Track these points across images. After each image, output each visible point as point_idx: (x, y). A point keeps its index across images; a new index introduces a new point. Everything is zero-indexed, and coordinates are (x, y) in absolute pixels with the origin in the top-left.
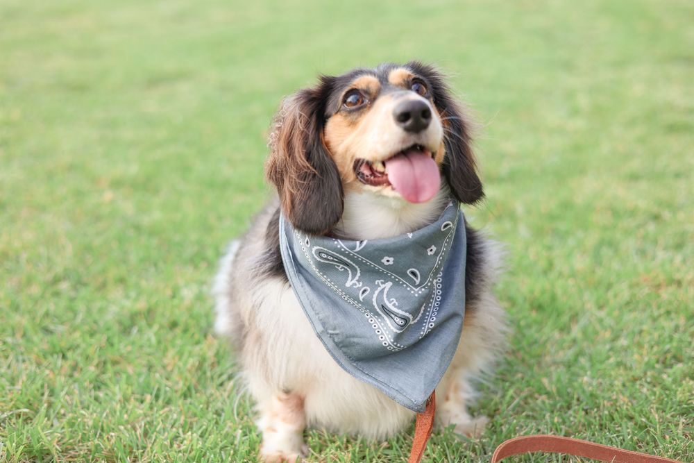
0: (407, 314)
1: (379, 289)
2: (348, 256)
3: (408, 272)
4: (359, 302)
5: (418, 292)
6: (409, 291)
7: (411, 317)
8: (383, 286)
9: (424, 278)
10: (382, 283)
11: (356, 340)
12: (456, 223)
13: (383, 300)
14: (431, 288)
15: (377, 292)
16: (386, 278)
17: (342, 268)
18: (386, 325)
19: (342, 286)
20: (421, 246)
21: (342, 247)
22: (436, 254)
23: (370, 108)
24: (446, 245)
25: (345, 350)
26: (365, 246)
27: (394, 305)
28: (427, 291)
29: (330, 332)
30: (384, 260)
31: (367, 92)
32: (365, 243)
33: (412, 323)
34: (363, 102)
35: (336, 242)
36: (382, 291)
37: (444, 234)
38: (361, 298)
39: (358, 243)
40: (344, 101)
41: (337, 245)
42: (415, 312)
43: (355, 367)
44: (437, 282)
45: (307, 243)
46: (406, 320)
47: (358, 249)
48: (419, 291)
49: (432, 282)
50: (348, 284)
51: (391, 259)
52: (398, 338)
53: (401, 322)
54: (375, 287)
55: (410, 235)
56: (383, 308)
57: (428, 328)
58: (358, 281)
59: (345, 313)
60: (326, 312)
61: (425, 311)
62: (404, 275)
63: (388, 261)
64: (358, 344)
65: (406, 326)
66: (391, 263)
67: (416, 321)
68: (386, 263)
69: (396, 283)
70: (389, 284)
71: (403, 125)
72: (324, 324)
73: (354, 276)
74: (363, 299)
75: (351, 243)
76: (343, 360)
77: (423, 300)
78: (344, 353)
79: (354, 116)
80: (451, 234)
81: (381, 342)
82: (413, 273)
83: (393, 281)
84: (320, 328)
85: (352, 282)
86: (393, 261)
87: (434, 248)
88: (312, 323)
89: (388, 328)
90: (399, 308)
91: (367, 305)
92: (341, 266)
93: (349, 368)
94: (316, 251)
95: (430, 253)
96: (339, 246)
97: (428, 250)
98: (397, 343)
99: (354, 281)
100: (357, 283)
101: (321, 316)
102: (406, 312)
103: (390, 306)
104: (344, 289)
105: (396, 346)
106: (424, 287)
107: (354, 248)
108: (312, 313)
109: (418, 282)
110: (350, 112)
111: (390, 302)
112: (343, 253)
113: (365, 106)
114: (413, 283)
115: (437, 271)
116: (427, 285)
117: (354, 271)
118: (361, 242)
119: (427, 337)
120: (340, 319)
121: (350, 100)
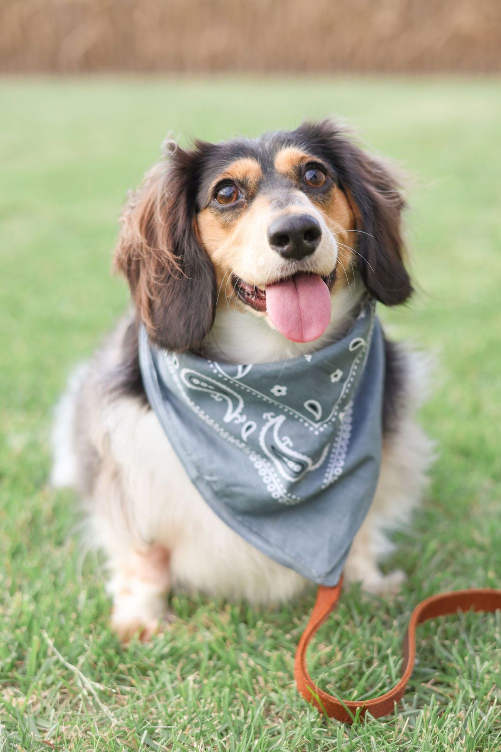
0: (304, 458)
1: (268, 425)
2: (227, 383)
3: (306, 405)
4: (242, 441)
5: (318, 429)
6: (308, 428)
7: (309, 461)
8: (272, 421)
9: (326, 412)
10: (272, 417)
11: (238, 490)
12: (369, 339)
13: (272, 439)
14: (336, 426)
15: (265, 429)
16: (277, 412)
17: (220, 397)
18: (276, 471)
19: (219, 420)
20: (322, 370)
21: (219, 373)
22: (343, 380)
23: (247, 208)
24: (355, 369)
25: (226, 500)
26: (250, 373)
27: (288, 446)
28: (331, 429)
29: (207, 478)
30: (275, 390)
31: (243, 184)
32: (249, 369)
33: (311, 468)
34: (237, 198)
35: (211, 366)
36: (271, 428)
37: (353, 355)
38: (245, 436)
39: (240, 368)
40: (215, 195)
41: (212, 369)
42: (315, 455)
43: (241, 523)
44: (344, 417)
45: (175, 363)
46: (303, 465)
47: (240, 375)
48: (319, 427)
49: (337, 417)
50: (228, 418)
51: (284, 389)
52: (292, 488)
53: (297, 468)
54: (262, 422)
55: (309, 358)
56: (274, 450)
57: (334, 475)
58: (241, 414)
59: (225, 455)
60: (201, 453)
61: (330, 452)
62: (301, 409)
63: (279, 391)
64: (241, 495)
65: (303, 474)
66: (284, 393)
67: (317, 465)
68: (277, 394)
69: (290, 418)
70: (281, 419)
71: (280, 249)
72: (198, 468)
73: (235, 407)
74: (248, 438)
75: (231, 368)
76: (224, 513)
77: (325, 439)
78: (227, 505)
79: (227, 216)
80: (363, 354)
81: (270, 494)
82: (313, 407)
83: (287, 414)
84: (194, 473)
85: (233, 415)
86: (287, 391)
87: (339, 373)
88: (184, 465)
89: (280, 476)
90: (294, 449)
91: (252, 444)
92: (219, 394)
93: (234, 523)
94: (187, 374)
95: (334, 380)
96: (215, 371)
97: (332, 376)
98: (292, 494)
99: (236, 414)
100: (239, 417)
101: (195, 458)
102: (303, 454)
103: (282, 447)
104: (223, 425)
105: (290, 498)
106: (327, 423)
107: (234, 374)
108: (183, 453)
109: (318, 416)
110: (223, 211)
111: (283, 442)
112: (221, 380)
113: (241, 205)
114: (312, 418)
115: (344, 402)
116: (330, 421)
117: (236, 402)
118: (245, 367)
119: (332, 486)
120: (218, 463)
121: (222, 193)
